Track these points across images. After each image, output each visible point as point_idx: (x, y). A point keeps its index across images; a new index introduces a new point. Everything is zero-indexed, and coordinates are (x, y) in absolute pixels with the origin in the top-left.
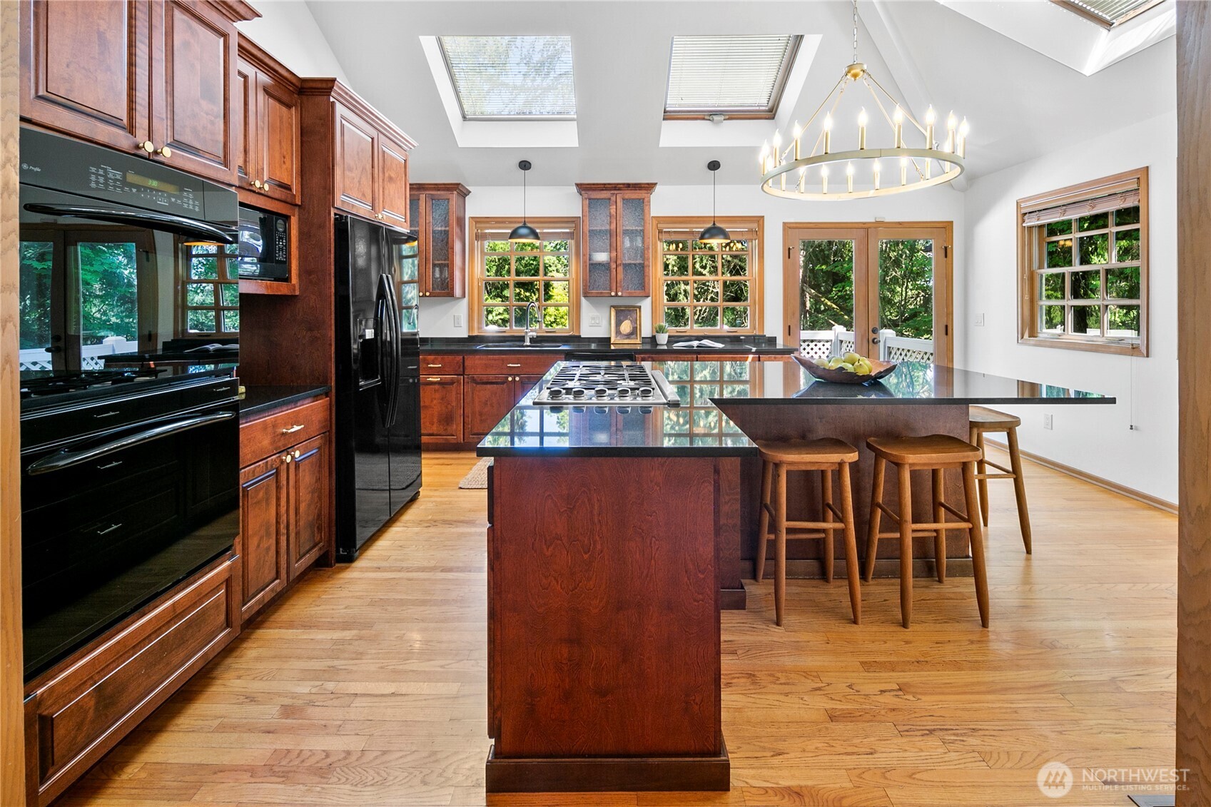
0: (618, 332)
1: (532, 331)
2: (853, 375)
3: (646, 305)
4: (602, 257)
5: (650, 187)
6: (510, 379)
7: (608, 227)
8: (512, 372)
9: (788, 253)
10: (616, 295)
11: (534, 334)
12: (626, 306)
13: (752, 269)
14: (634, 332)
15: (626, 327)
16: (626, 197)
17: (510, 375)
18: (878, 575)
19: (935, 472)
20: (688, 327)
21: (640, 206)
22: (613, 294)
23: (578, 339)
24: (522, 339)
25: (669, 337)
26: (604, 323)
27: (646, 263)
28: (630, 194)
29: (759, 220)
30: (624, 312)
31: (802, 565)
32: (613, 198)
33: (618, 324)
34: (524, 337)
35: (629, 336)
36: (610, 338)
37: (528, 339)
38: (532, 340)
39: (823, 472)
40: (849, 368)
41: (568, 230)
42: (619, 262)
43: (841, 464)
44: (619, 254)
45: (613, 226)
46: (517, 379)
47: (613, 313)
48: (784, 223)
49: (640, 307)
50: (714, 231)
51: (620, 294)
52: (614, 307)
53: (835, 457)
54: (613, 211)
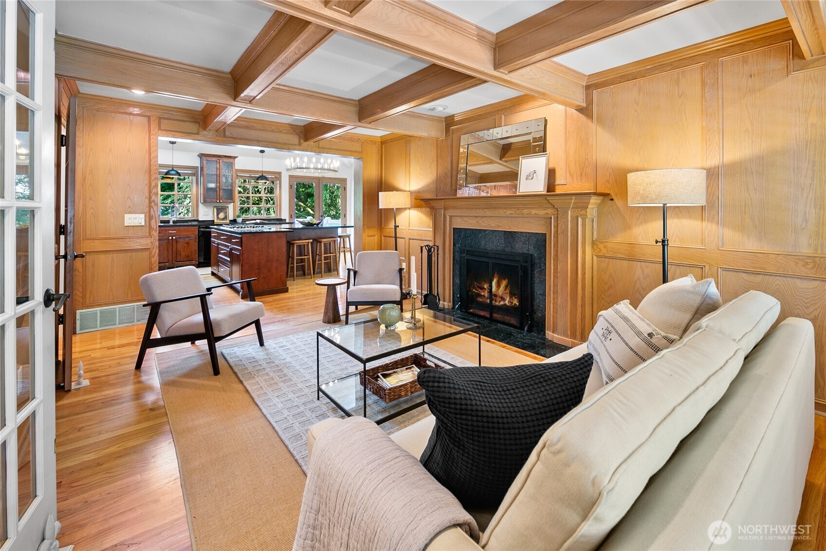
0: (218, 218)
1: (174, 218)
2: (312, 223)
3: (231, 206)
4: (212, 185)
5: (235, 157)
6: (170, 238)
7: (215, 173)
8: (172, 235)
9: (291, 187)
10: (220, 202)
11: (176, 219)
12: (221, 207)
13: (277, 191)
14: (225, 218)
15: (222, 215)
16: (224, 161)
17: (170, 236)
18: (317, 274)
19: (330, 243)
20: (249, 216)
21: (231, 165)
22: (218, 201)
23: (198, 221)
24: (168, 222)
25: (243, 220)
26: (211, 214)
27: (233, 189)
28: (226, 160)
29: (280, 173)
30: (219, 210)
31: (299, 273)
32: (218, 161)
33: (218, 214)
34: (169, 221)
35: (223, 219)
36: (214, 221)
37: (172, 222)
38: (174, 222)
39: (304, 245)
40: (311, 222)
41: (190, 172)
42: (221, 188)
43: (308, 242)
44: (221, 185)
45: (218, 173)
46: (174, 238)
47: (215, 210)
48: (289, 175)
49: (228, 207)
50: (262, 177)
51: (221, 201)
52: (215, 207)
53: (307, 241)
54: (218, 167)
